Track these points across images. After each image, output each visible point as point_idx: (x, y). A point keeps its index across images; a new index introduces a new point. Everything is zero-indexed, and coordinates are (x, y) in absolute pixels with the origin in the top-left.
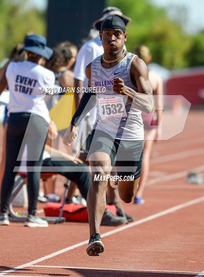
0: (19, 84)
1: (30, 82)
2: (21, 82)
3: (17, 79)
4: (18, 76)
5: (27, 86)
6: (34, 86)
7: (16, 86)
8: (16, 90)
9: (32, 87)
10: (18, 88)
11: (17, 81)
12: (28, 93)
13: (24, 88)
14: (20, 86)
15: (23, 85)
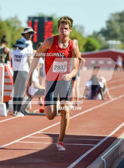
0: (15, 58)
1: (19, 57)
2: (16, 57)
3: (15, 56)
4: (15, 55)
5: (18, 59)
6: (21, 58)
7: (15, 59)
8: (15, 61)
9: (20, 59)
10: (15, 60)
11: (15, 57)
12: (19, 61)
13: (17, 60)
14: (16, 59)
15: (17, 58)
